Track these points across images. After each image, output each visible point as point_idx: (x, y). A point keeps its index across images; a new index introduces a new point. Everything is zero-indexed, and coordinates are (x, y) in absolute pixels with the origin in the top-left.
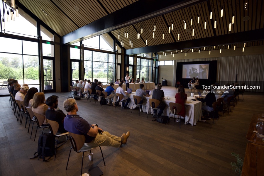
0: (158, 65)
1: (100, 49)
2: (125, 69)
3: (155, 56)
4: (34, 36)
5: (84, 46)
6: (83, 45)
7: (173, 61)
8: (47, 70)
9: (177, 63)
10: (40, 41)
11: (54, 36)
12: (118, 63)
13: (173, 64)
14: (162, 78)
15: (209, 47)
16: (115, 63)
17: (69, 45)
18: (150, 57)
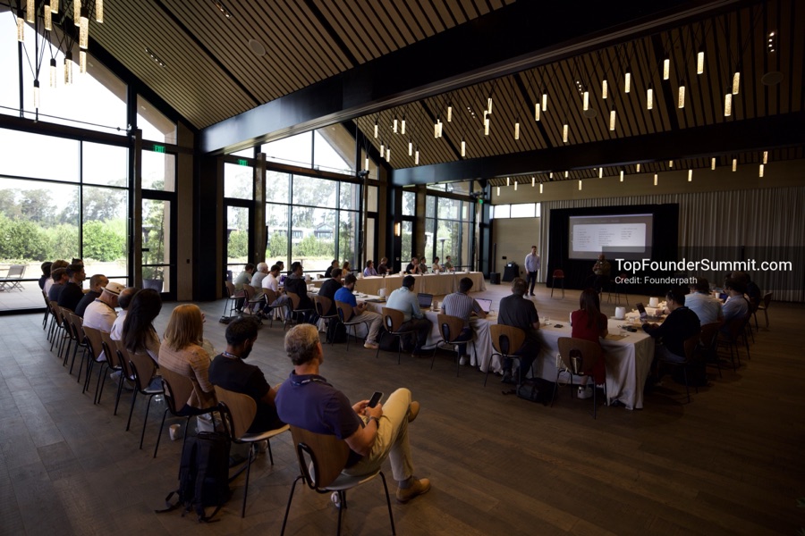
0: (491, 217)
1: (315, 167)
2: (390, 230)
3: (481, 190)
4: (119, 129)
5: (268, 159)
6: (264, 155)
7: (539, 205)
8: (149, 232)
9: (553, 212)
10: (134, 143)
11: (176, 127)
12: (369, 210)
13: (538, 215)
14: (504, 258)
15: (651, 164)
16: (360, 212)
17: (223, 154)
18: (467, 193)
